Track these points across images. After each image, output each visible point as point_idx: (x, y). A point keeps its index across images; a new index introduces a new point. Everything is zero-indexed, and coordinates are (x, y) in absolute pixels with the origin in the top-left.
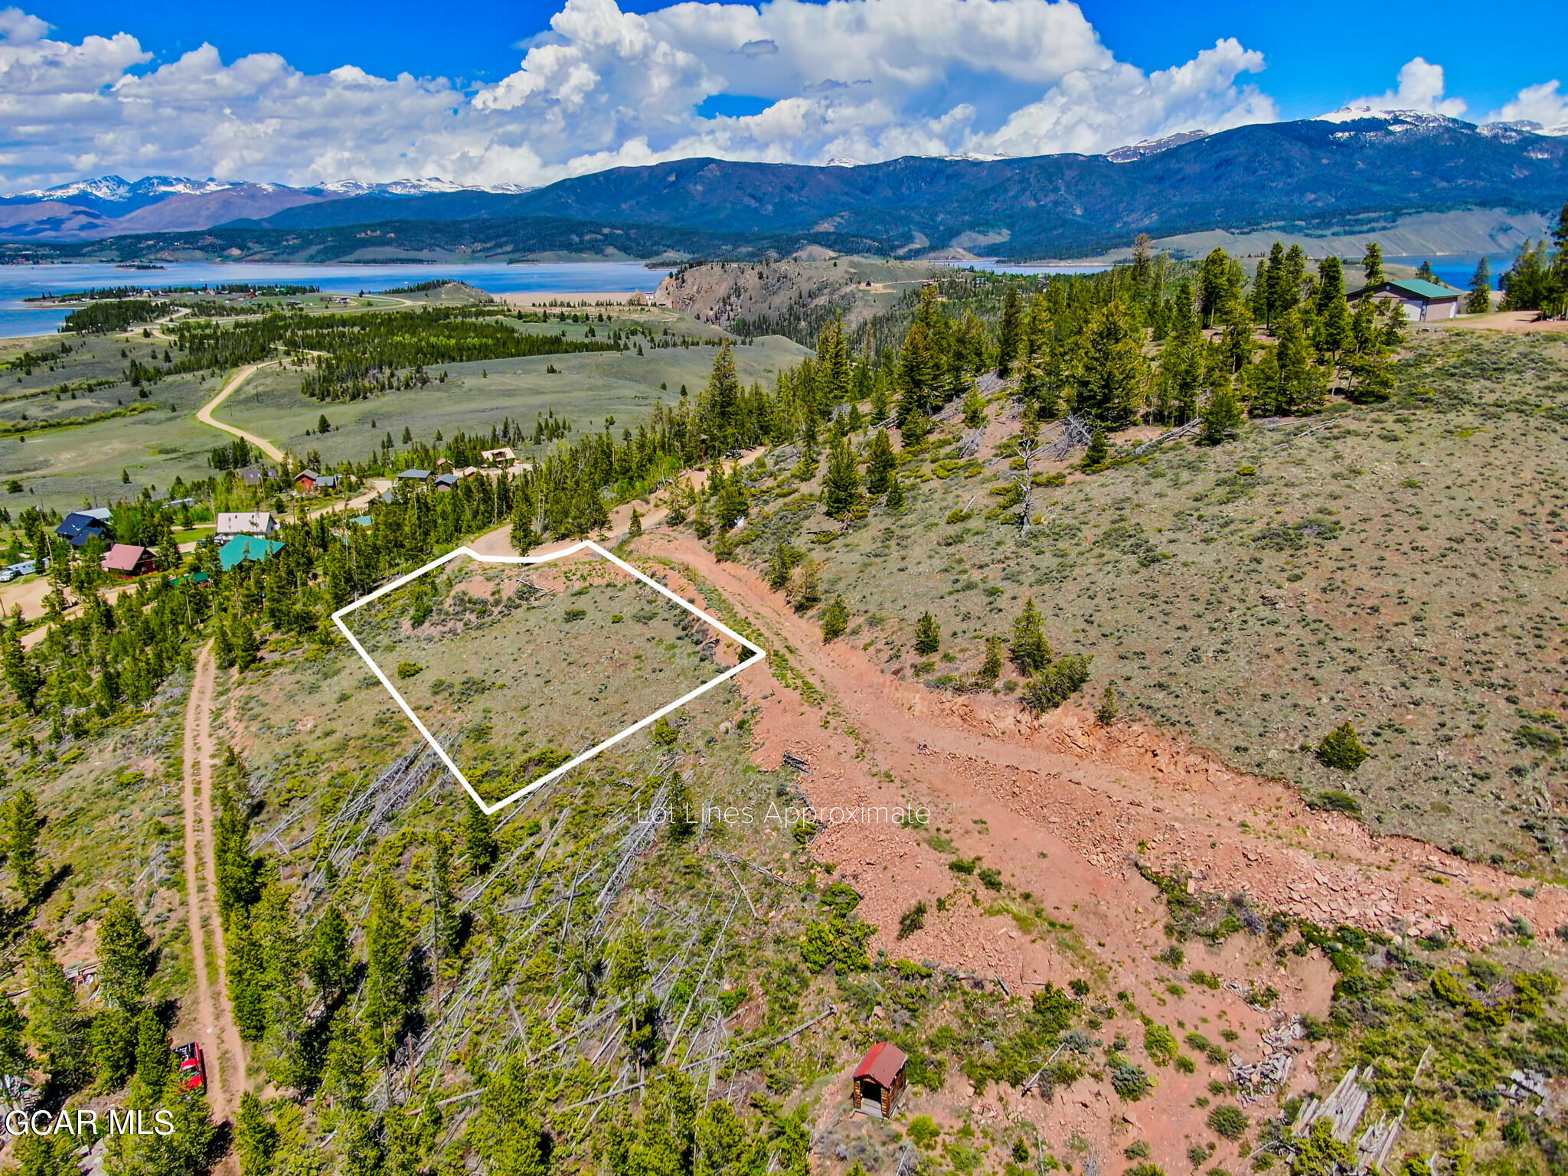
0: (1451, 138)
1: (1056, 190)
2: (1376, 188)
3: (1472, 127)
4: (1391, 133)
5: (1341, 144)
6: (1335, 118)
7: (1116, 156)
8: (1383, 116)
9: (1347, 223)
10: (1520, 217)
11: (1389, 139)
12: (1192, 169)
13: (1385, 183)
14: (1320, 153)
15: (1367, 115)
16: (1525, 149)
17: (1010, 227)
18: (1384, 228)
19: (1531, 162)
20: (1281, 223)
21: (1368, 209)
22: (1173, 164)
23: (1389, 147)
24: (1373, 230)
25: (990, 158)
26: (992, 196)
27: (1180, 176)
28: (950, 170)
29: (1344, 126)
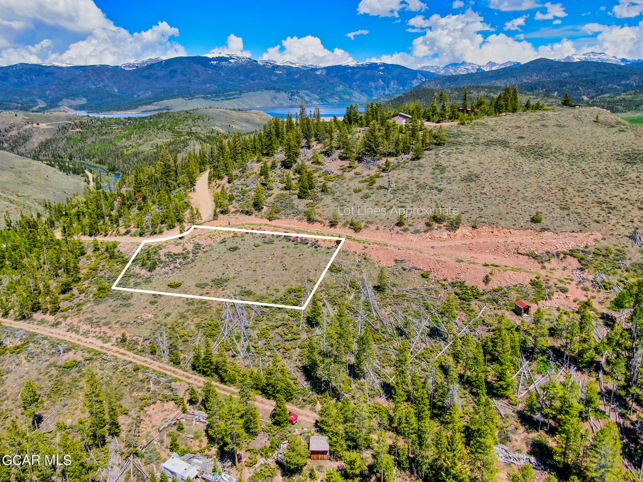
0: (250, 65)
1: (103, 81)
2: (231, 83)
3: (257, 62)
4: (231, 63)
5: (215, 66)
6: (210, 56)
7: (126, 67)
8: (226, 56)
9: (225, 96)
10: (279, 93)
11: (230, 65)
12: (160, 73)
13: (232, 81)
14: (208, 69)
15: (221, 56)
16: (274, 70)
17: (85, 97)
18: (238, 98)
19: (277, 75)
20: (202, 96)
21: (230, 91)
22: (152, 71)
23: (231, 68)
24: (234, 98)
25: (64, 65)
26: (73, 83)
27: (156, 76)
28: (47, 70)
29: (214, 59)
